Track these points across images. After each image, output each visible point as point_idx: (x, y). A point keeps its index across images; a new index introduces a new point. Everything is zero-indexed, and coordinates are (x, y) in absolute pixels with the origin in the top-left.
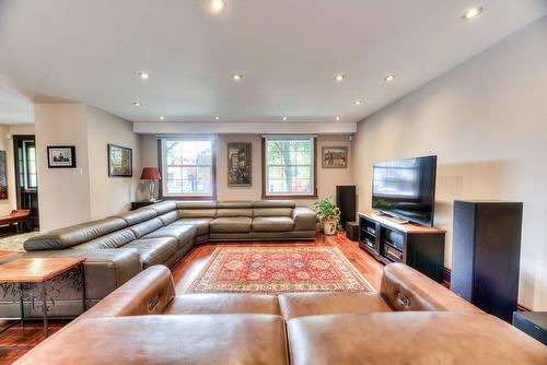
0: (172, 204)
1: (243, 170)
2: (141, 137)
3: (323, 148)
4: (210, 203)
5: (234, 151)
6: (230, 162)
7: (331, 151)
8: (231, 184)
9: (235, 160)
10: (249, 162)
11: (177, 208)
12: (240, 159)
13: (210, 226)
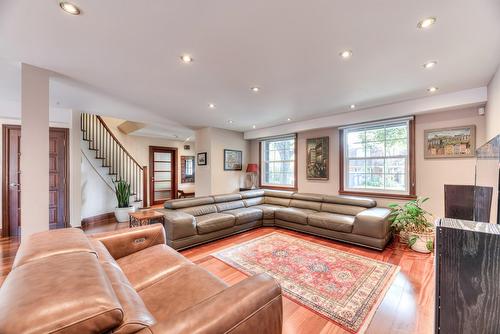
0: (262, 192)
1: (320, 165)
2: (250, 142)
3: (426, 132)
4: (289, 193)
5: (312, 146)
6: (309, 157)
7: (440, 134)
8: (310, 177)
9: (313, 155)
10: (326, 156)
11: (264, 196)
12: (318, 154)
13: (275, 213)
